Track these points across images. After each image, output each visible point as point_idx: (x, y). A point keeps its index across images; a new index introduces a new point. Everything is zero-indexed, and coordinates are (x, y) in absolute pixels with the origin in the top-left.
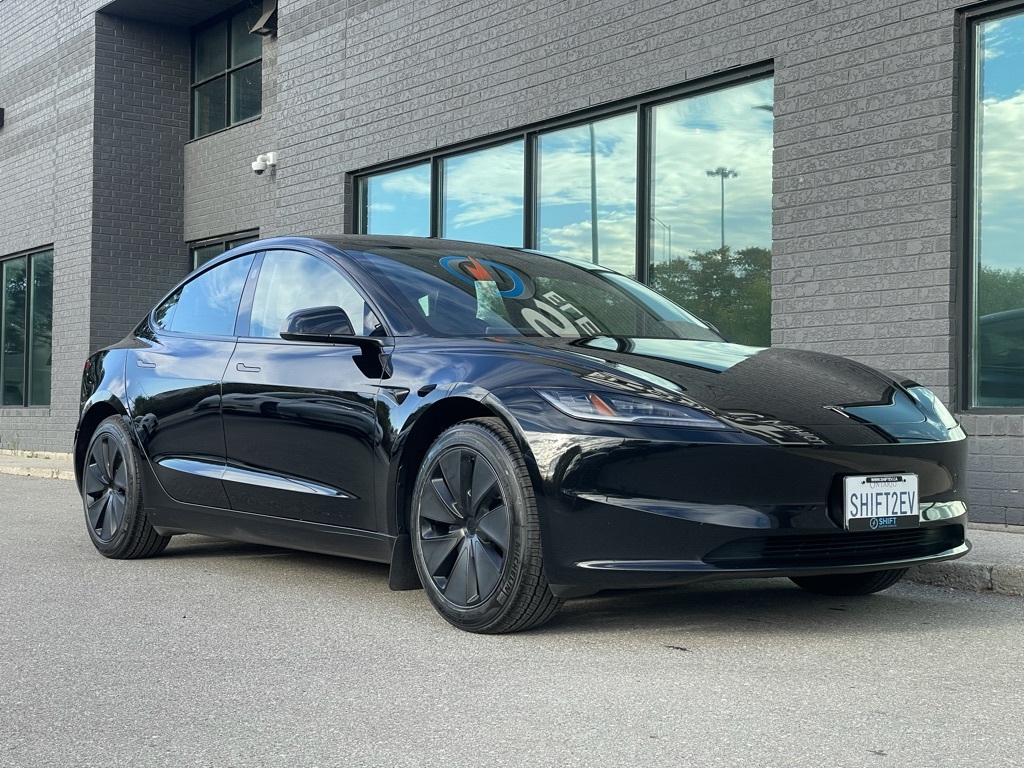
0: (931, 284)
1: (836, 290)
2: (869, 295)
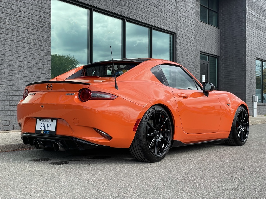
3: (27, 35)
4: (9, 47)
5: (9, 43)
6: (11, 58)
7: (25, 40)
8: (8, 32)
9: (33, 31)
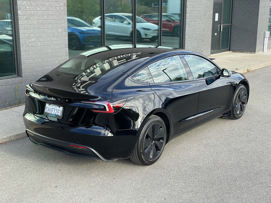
3: (46, 17)
4: (32, 30)
5: (31, 27)
6: (33, 39)
7: (45, 21)
8: (30, 17)
9: (51, 12)
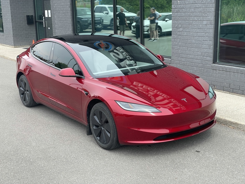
0: (209, 32)
1: (187, 31)
2: (194, 33)
